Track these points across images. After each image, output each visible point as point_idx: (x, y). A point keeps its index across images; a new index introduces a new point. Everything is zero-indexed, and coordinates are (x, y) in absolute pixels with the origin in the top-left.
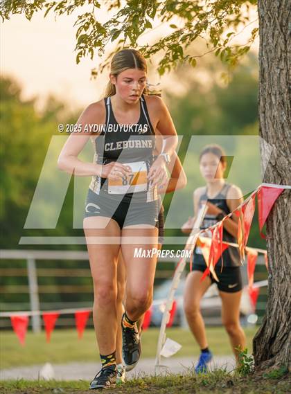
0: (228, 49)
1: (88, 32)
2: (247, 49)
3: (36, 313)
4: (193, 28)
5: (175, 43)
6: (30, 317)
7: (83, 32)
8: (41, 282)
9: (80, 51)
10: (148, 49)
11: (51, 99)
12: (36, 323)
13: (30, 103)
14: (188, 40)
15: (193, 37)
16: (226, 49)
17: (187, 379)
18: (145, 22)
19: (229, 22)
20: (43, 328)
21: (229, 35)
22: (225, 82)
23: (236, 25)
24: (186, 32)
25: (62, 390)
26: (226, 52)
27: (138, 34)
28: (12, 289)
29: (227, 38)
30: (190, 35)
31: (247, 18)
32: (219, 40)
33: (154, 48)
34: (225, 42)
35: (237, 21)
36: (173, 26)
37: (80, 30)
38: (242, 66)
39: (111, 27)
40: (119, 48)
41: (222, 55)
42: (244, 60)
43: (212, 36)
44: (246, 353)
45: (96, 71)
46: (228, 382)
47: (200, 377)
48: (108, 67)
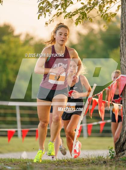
0: (107, 14)
1: (44, 5)
2: (115, 14)
3: (19, 130)
4: (91, 5)
5: (83, 11)
6: (16, 131)
7: (41, 5)
8: (22, 116)
9: (40, 13)
10: (71, 14)
11: (27, 35)
12: (20, 133)
13: (18, 36)
14: (89, 10)
15: (91, 8)
16: (106, 14)
17: (86, 160)
18: (70, 1)
19: (108, 2)
20: (23, 136)
21: (107, 8)
22: (105, 29)
23: (111, 3)
24: (88, 6)
25: (30, 163)
26: (106, 15)
27: (66, 6)
28: (9, 119)
29: (106, 9)
30: (90, 8)
32: (103, 10)
33: (74, 13)
34: (106, 11)
35: (111, 1)
36: (82, 3)
37: (40, 4)
38: (113, 22)
39: (55, 3)
40: (58, 13)
41: (104, 17)
42: (114, 19)
43: (100, 8)
44: (112, 149)
45: (47, 23)
46: (104, 162)
47: (91, 159)
48: (53, 21)
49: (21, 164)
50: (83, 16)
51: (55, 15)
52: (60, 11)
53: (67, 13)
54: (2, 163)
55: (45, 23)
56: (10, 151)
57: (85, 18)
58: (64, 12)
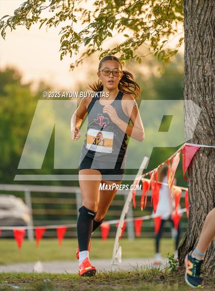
0: (163, 52)
1: (69, 39)
2: (176, 51)
3: (30, 228)
4: (139, 37)
5: (128, 48)
6: (26, 230)
7: (65, 39)
8: (34, 206)
9: (63, 51)
10: (109, 52)
11: (42, 84)
12: (31, 234)
13: (28, 86)
14: (136, 46)
15: (140, 43)
16: (162, 52)
17: (133, 274)
18: (107, 33)
19: (164, 33)
20: (35, 237)
21: (164, 42)
22: (160, 73)
23: (168, 35)
24: (135, 40)
25: (49, 280)
26: (162, 53)
27: (102, 40)
29: (162, 44)
30: (138, 42)
31: (176, 31)
32: (157, 46)
33: (114, 51)
34: (161, 47)
35: (169, 32)
36: (126, 36)
37: (63, 37)
38: (172, 64)
39: (84, 36)
40: (89, 50)
41: (159, 55)
42: (173, 59)
43: (152, 43)
44: (173, 257)
45: (73, 65)
46: (161, 277)
47: (142, 273)
48: (82, 63)
49: (35, 281)
50: (128, 55)
51: (84, 54)
52: (92, 48)
53: (103, 52)
54: (4, 280)
55: (70, 67)
56: (16, 261)
57: (130, 58)
58: (99, 49)
